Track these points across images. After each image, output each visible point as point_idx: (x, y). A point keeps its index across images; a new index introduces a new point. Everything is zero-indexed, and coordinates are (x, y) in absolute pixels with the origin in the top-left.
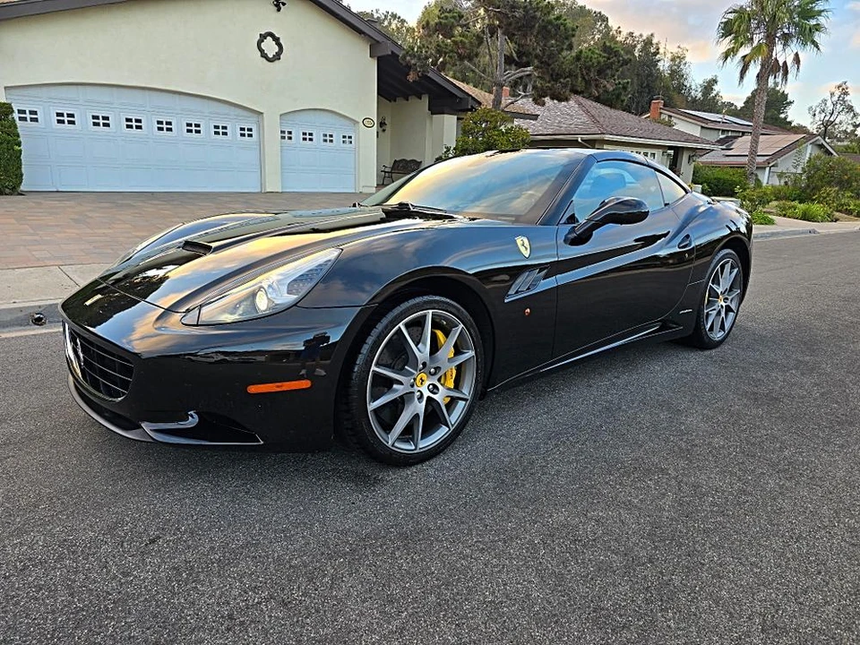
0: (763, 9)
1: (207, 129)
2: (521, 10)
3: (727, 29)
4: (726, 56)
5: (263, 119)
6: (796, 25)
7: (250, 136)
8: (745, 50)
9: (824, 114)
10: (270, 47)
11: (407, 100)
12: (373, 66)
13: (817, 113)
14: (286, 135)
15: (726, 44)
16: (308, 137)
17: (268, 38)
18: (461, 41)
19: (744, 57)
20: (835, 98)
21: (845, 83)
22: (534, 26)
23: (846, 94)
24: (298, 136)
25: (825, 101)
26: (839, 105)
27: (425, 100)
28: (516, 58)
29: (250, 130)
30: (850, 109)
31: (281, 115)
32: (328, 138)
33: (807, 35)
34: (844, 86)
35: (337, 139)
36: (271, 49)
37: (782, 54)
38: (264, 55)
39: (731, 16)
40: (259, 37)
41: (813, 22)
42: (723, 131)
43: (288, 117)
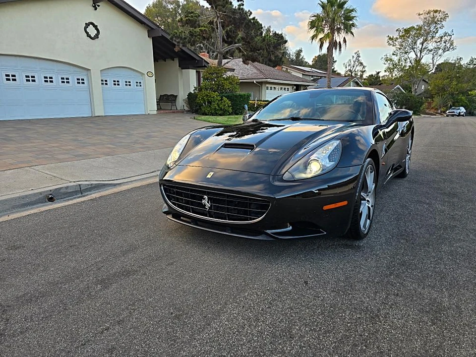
0: (328, 15)
1: (57, 79)
2: (239, 14)
3: (312, 25)
4: (313, 38)
5: (90, 73)
6: (343, 23)
7: (83, 83)
8: (321, 36)
9: (350, 67)
10: (92, 31)
11: (165, 61)
12: (150, 42)
13: (347, 66)
14: (104, 82)
15: (312, 32)
16: (117, 83)
17: (91, 25)
18: (205, 30)
19: (321, 39)
20: (355, 59)
21: (358, 51)
22: (243, 23)
23: (359, 57)
24: (110, 82)
25: (350, 60)
26: (356, 62)
27: (177, 61)
28: (226, 39)
29: (83, 80)
30: (362, 64)
31: (101, 71)
32: (128, 83)
33: (348, 28)
34: (358, 53)
35: (133, 83)
36: (92, 32)
37: (338, 38)
38: (89, 36)
39: (314, 18)
40: (85, 25)
41: (351, 22)
42: (312, 76)
43: (105, 72)
